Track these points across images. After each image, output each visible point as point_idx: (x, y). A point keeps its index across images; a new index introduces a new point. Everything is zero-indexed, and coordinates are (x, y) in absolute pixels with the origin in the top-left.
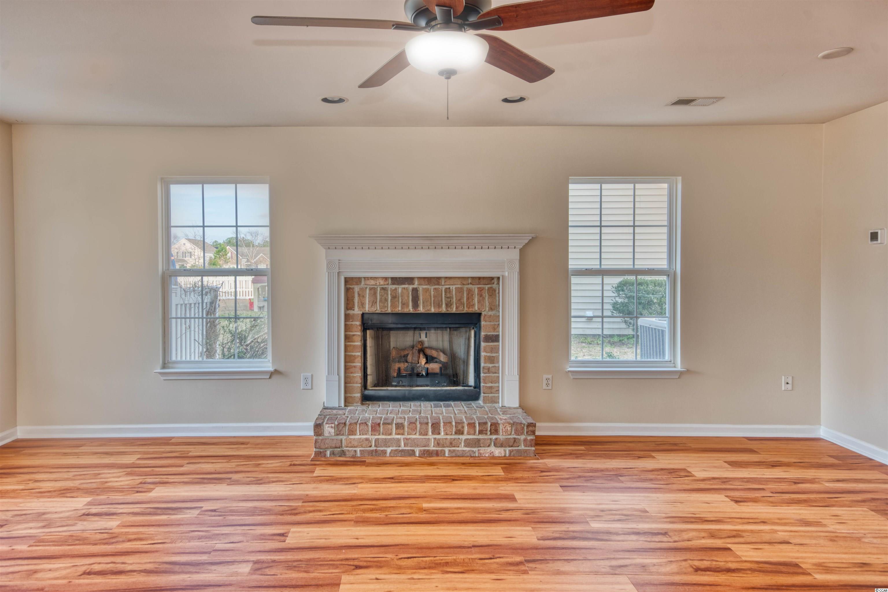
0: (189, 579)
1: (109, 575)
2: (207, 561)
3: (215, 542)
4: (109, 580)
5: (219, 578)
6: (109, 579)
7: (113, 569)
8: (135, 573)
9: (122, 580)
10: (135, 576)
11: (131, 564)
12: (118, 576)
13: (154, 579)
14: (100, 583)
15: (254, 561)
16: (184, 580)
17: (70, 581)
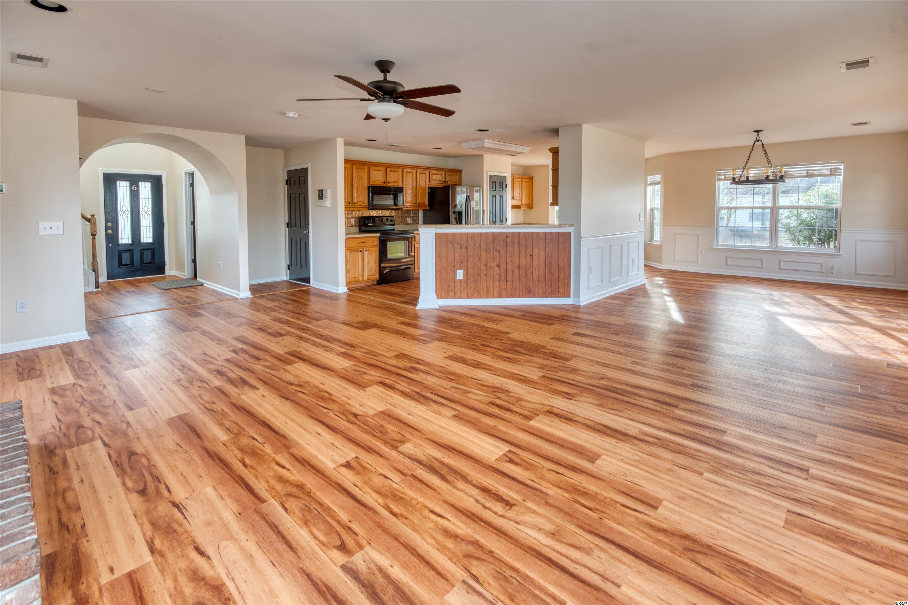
0: (445, 456)
1: (493, 492)
2: (421, 467)
3: (396, 485)
4: (496, 485)
5: (428, 447)
6: (495, 487)
7: (488, 497)
8: (475, 482)
9: (486, 480)
10: (476, 479)
11: (471, 496)
12: (487, 487)
13: (466, 469)
14: (501, 486)
15: (396, 451)
16: (449, 457)
17: (523, 502)
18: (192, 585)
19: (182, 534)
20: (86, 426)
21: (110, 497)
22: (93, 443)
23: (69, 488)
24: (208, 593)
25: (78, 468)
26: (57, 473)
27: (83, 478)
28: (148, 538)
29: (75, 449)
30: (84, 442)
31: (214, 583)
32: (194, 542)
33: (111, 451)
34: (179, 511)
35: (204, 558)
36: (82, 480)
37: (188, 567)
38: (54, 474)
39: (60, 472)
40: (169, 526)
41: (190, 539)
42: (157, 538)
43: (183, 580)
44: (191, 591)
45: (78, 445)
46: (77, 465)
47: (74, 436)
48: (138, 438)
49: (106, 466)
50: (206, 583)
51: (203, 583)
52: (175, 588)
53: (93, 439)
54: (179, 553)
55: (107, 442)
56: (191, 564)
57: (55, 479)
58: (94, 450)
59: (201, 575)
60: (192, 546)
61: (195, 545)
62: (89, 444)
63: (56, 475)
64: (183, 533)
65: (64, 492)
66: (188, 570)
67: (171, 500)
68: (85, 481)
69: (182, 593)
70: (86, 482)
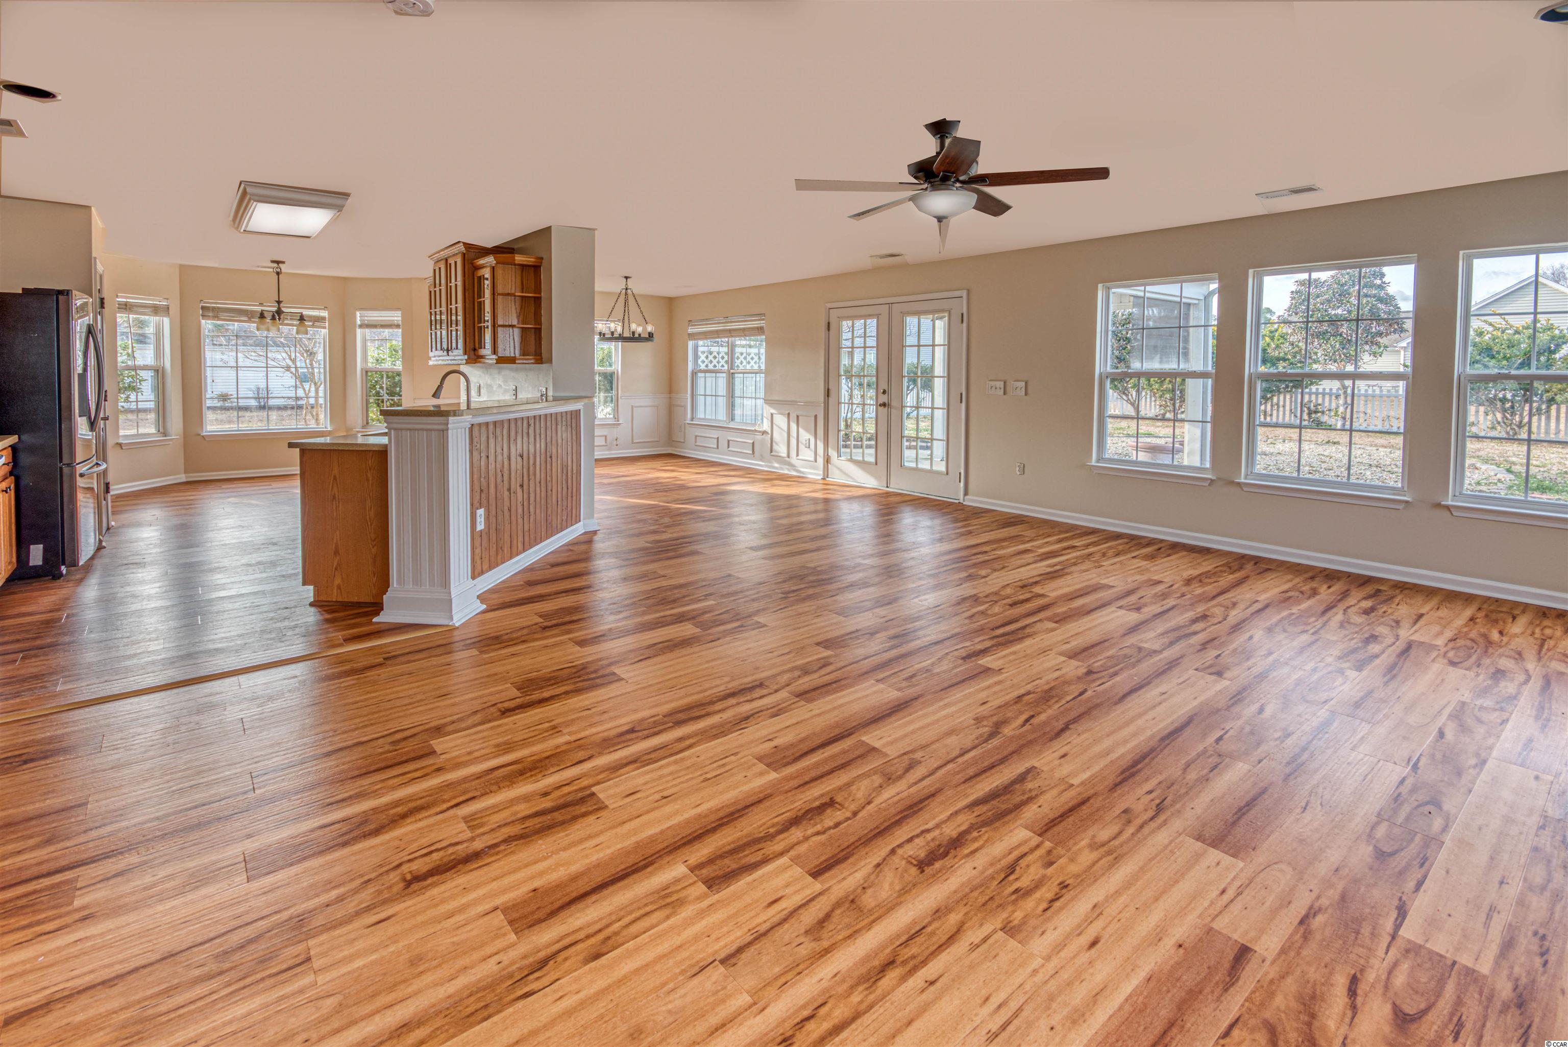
18: (1293, 1004)
19: (1360, 946)
20: (1388, 1009)
21: (1480, 829)
22: (1420, 941)
23: (1530, 887)
24: (1296, 1035)
25: (1492, 909)
26: (1536, 933)
27: (1497, 885)
28: (1317, 905)
29: (1465, 960)
30: (1436, 958)
31: (1317, 1036)
32: (1362, 971)
33: (1406, 890)
34: (1397, 919)
35: (1347, 1000)
36: (1501, 883)
37: (1315, 984)
38: (1543, 938)
39: (1530, 933)
40: (1359, 920)
41: (1362, 961)
42: (1326, 916)
43: (1290, 985)
44: (1283, 1007)
45: (1454, 963)
46: (1489, 917)
47: (1441, 1004)
48: (1337, 870)
49: (1444, 873)
50: (1309, 1024)
51: (1306, 1018)
52: (1272, 982)
53: (1413, 949)
54: (1327, 959)
55: (1394, 914)
56: (1323, 984)
57: (1545, 924)
58: (1432, 923)
59: (1317, 1008)
60: (1353, 972)
61: (1359, 975)
62: (1428, 945)
63: (1542, 931)
64: (1363, 947)
65: (1543, 888)
66: (1309, 986)
67: (1404, 898)
68: (1498, 879)
69: (1271, 995)
70: (1496, 877)
